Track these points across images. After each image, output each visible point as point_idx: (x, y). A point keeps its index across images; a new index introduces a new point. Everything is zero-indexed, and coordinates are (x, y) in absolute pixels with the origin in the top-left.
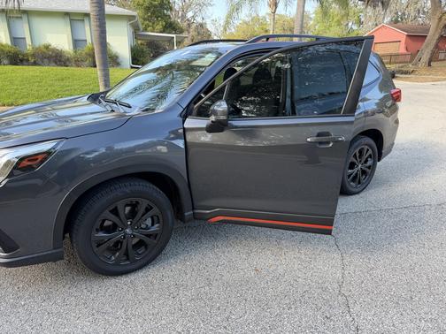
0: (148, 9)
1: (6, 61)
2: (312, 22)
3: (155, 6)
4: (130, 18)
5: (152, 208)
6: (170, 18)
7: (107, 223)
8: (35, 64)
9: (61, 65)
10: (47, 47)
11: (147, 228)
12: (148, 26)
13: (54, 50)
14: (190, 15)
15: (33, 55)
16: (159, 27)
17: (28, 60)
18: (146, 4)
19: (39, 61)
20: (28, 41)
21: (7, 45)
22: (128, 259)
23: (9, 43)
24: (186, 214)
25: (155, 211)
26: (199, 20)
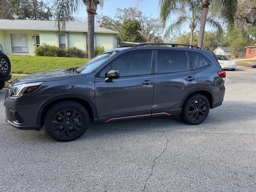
0: (128, 30)
1: (56, 55)
2: (225, 36)
3: (132, 28)
4: (115, 35)
5: (78, 114)
6: (140, 34)
7: (60, 118)
8: (68, 56)
9: (80, 57)
10: (75, 49)
11: (77, 123)
12: (127, 38)
13: (78, 50)
14: (151, 32)
15: (68, 52)
16: (133, 39)
17: (65, 54)
18: (128, 27)
19: (70, 55)
20: (67, 46)
21: (57, 48)
22: (67, 135)
23: (58, 47)
24: (95, 119)
25: (80, 115)
26: (156, 35)
